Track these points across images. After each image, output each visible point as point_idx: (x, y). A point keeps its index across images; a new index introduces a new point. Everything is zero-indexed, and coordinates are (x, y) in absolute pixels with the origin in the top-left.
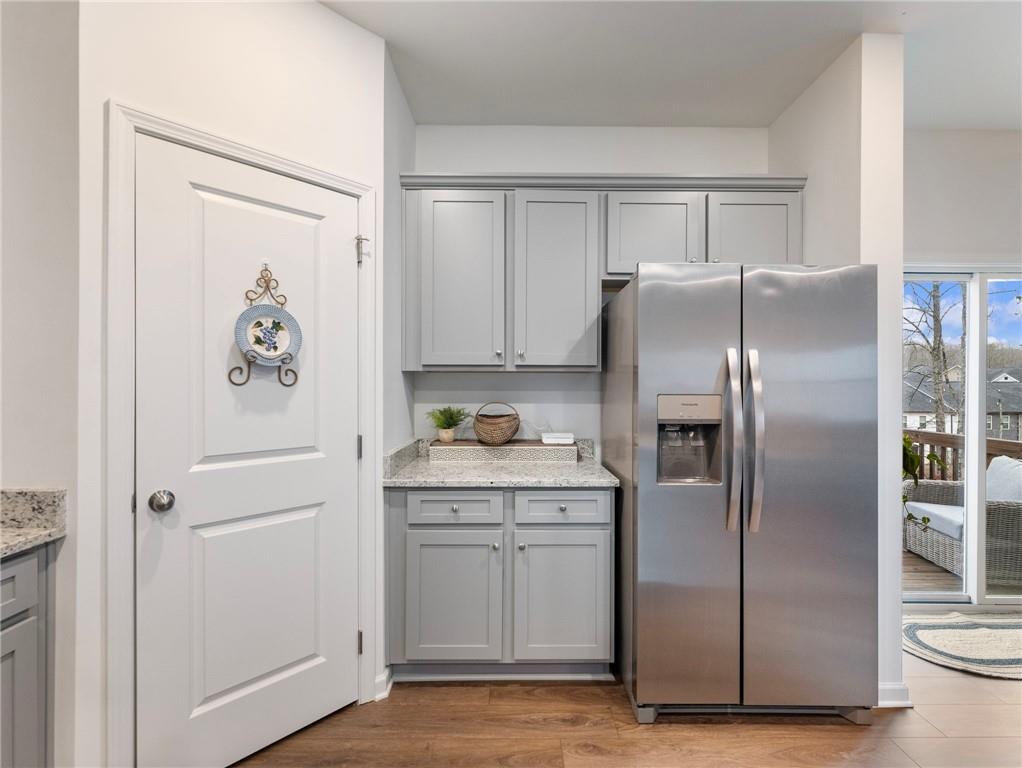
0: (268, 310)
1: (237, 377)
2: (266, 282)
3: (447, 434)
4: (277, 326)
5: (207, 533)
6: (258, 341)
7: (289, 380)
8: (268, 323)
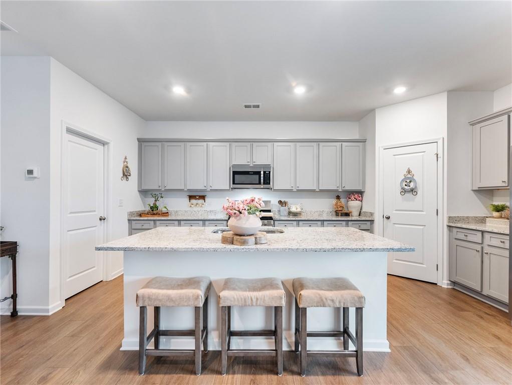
0: (409, 178)
1: (402, 193)
2: (409, 172)
3: (496, 214)
4: (410, 182)
5: (396, 225)
6: (406, 185)
7: (415, 193)
8: (408, 181)
